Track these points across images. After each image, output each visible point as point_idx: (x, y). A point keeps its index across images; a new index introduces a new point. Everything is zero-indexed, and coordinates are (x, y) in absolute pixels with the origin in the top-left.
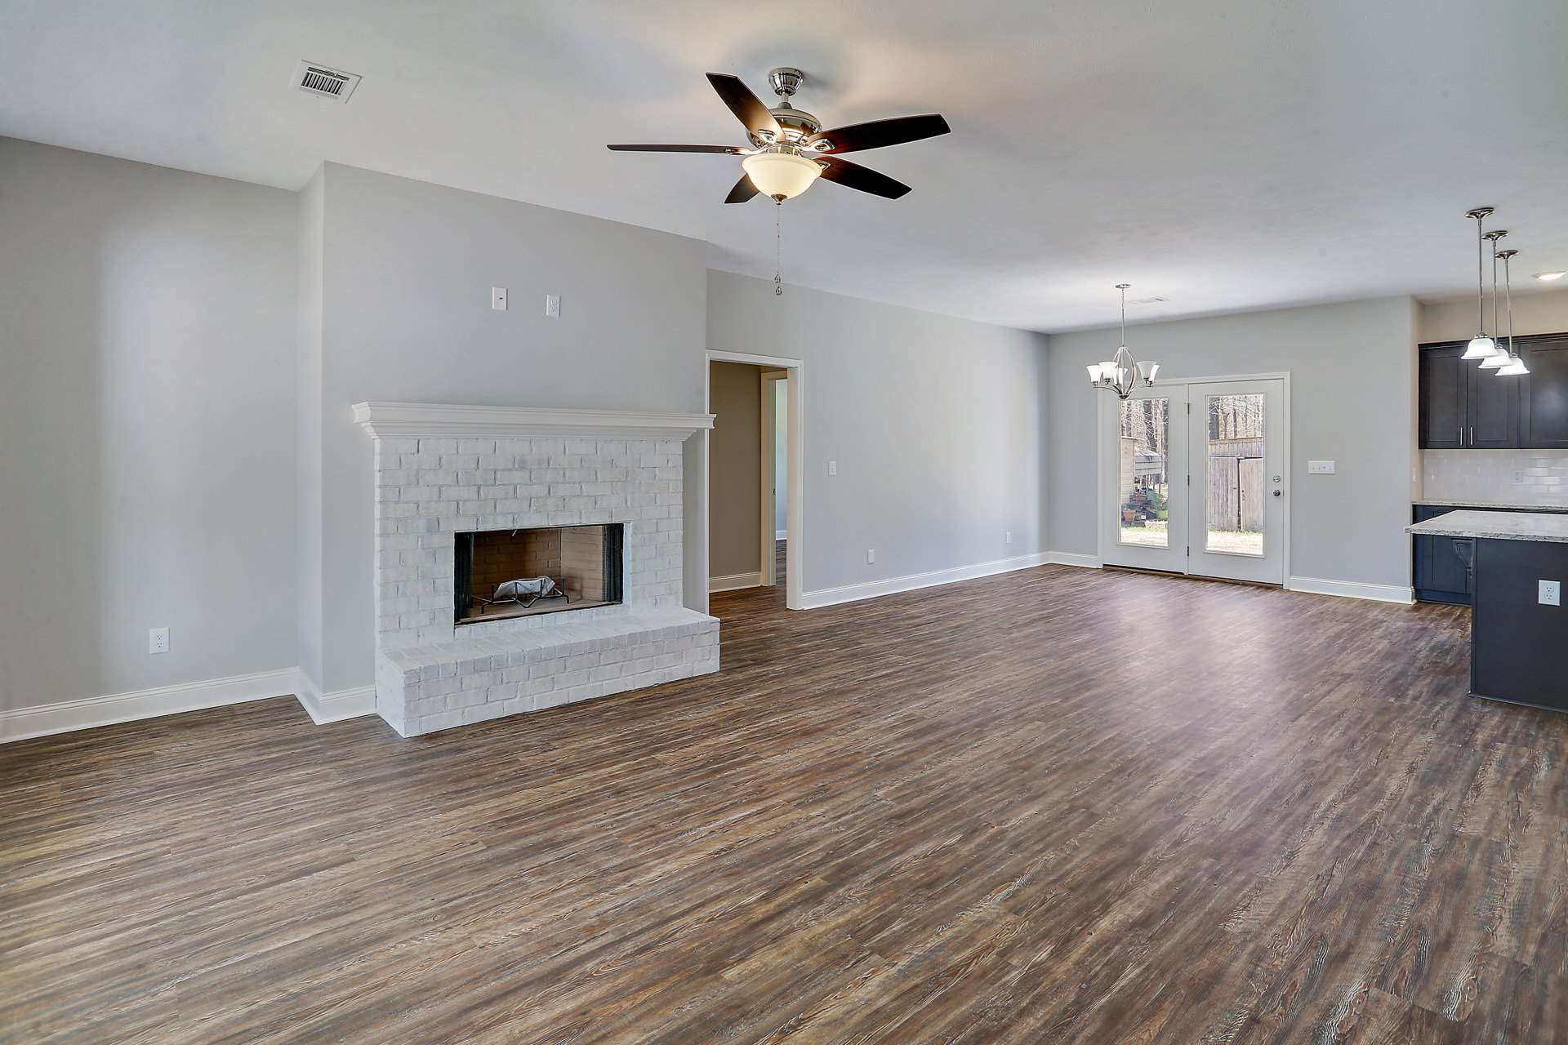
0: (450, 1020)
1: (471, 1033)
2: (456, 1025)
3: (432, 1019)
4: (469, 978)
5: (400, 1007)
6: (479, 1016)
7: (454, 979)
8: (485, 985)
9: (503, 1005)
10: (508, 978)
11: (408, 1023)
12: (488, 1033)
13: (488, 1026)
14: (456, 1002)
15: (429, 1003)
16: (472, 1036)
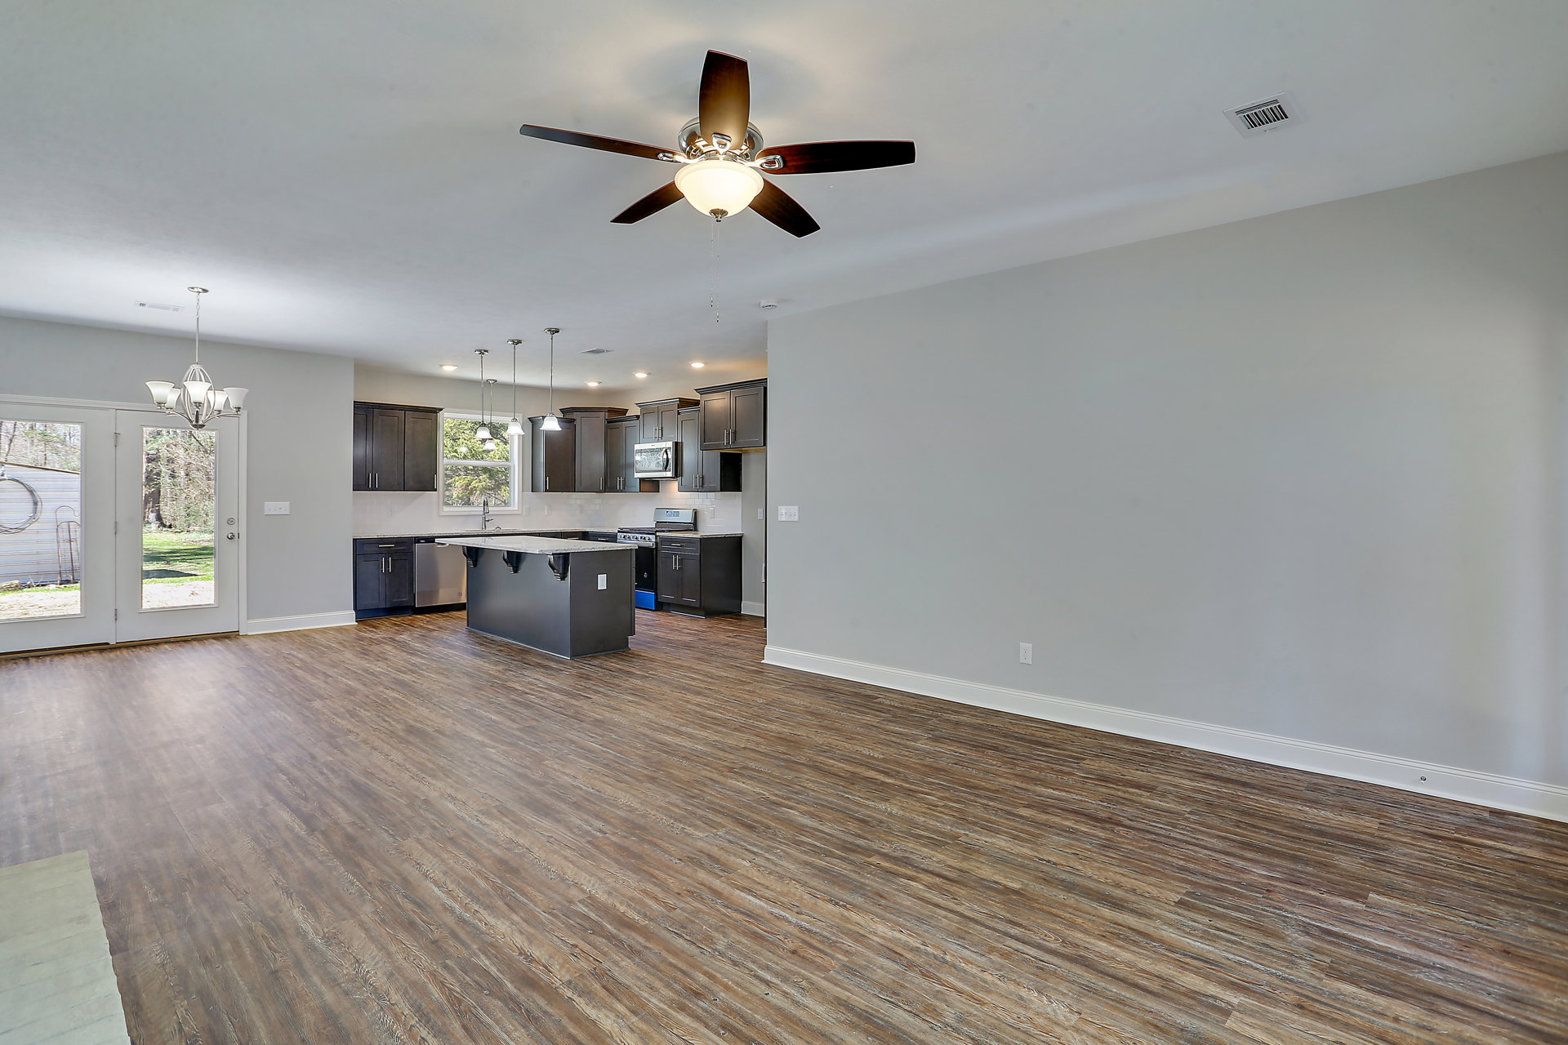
0: (1171, 999)
1: (1171, 984)
2: (1172, 994)
3: (1180, 1010)
4: (1122, 1007)
5: (1189, 1036)
6: (1155, 986)
7: (1132, 1015)
8: (1120, 994)
9: (1132, 977)
10: (1101, 984)
11: (1197, 1022)
12: (1163, 975)
13: (1156, 976)
14: (1150, 1003)
15: (1167, 1019)
16: (1173, 982)
